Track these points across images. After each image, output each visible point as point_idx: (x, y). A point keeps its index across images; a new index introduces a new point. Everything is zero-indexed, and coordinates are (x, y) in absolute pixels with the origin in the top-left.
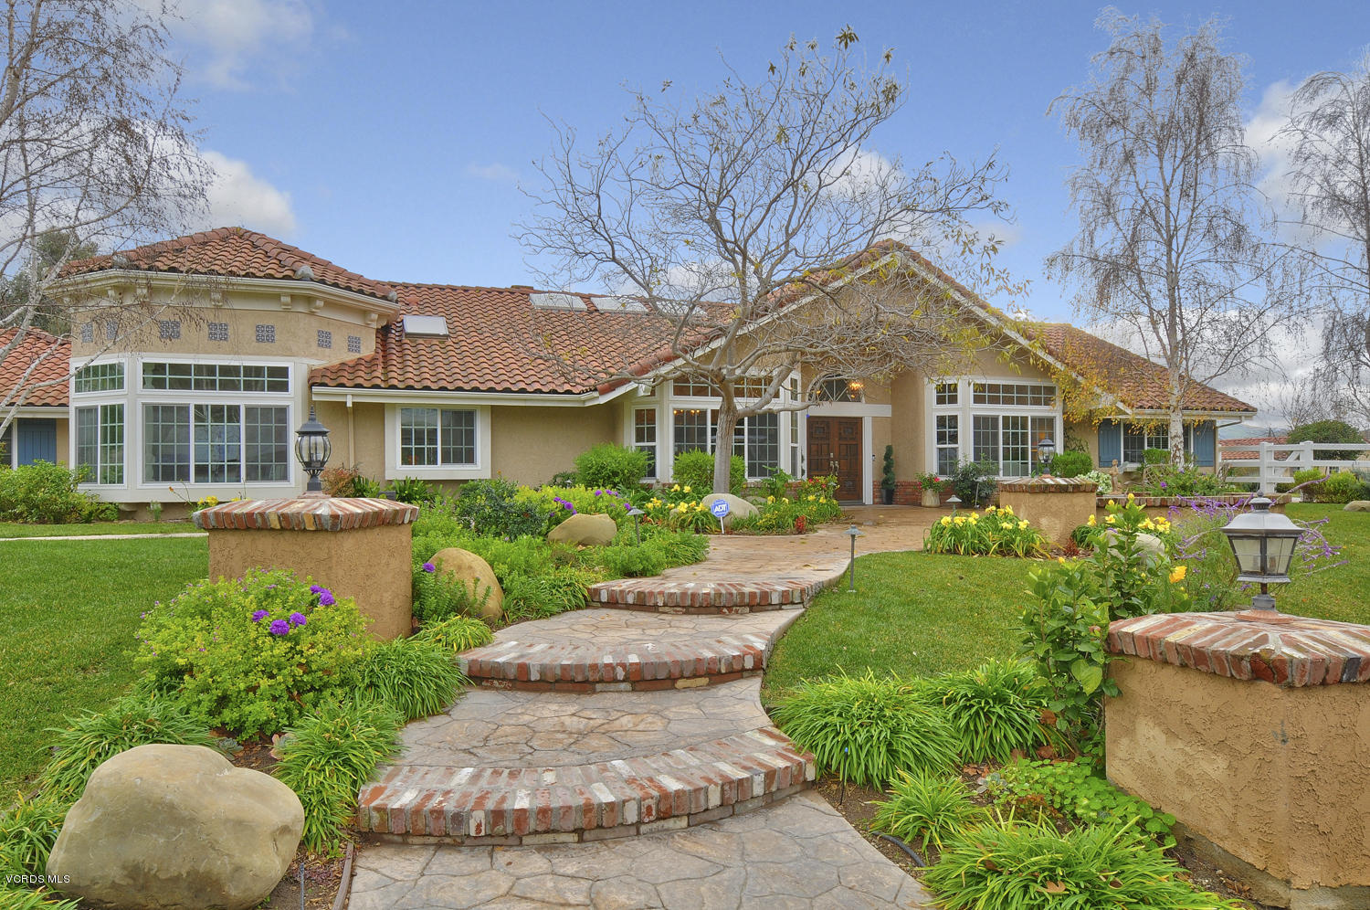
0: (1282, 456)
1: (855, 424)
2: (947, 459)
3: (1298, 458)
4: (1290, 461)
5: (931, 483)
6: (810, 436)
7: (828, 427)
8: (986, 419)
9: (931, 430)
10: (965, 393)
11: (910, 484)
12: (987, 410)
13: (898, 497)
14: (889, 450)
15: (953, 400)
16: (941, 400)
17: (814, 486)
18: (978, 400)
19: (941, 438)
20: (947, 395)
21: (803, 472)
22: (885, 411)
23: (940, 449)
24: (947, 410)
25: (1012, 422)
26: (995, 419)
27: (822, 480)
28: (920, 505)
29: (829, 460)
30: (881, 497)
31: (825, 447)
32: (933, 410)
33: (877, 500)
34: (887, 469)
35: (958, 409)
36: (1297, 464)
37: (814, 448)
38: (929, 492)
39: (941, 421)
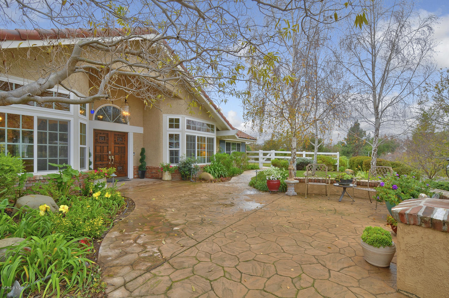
0: (265, 155)
1: (124, 136)
2: (174, 156)
3: (270, 155)
4: (268, 156)
5: (167, 168)
6: (96, 141)
7: (108, 137)
8: (191, 136)
9: (166, 141)
10: (183, 123)
11: (154, 168)
12: (192, 133)
13: (147, 174)
14: (143, 150)
15: (177, 126)
16: (171, 126)
17: (99, 175)
18: (188, 127)
19: (171, 144)
20: (175, 123)
21: (90, 163)
22: (140, 130)
23: (170, 151)
24: (174, 131)
25: (201, 139)
26: (194, 137)
27: (104, 170)
28: (161, 179)
29: (108, 155)
30: (138, 174)
31: (105, 148)
32: (167, 131)
33: (136, 176)
34: (142, 160)
35: (179, 131)
36: (270, 157)
37: (98, 148)
38: (167, 173)
39: (171, 136)
